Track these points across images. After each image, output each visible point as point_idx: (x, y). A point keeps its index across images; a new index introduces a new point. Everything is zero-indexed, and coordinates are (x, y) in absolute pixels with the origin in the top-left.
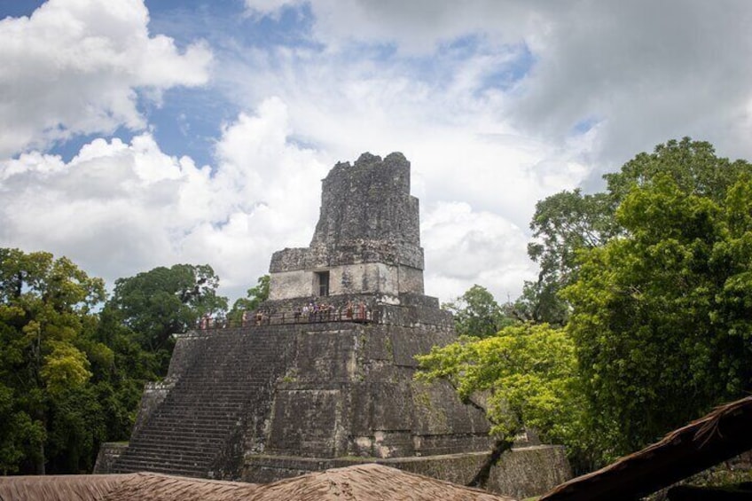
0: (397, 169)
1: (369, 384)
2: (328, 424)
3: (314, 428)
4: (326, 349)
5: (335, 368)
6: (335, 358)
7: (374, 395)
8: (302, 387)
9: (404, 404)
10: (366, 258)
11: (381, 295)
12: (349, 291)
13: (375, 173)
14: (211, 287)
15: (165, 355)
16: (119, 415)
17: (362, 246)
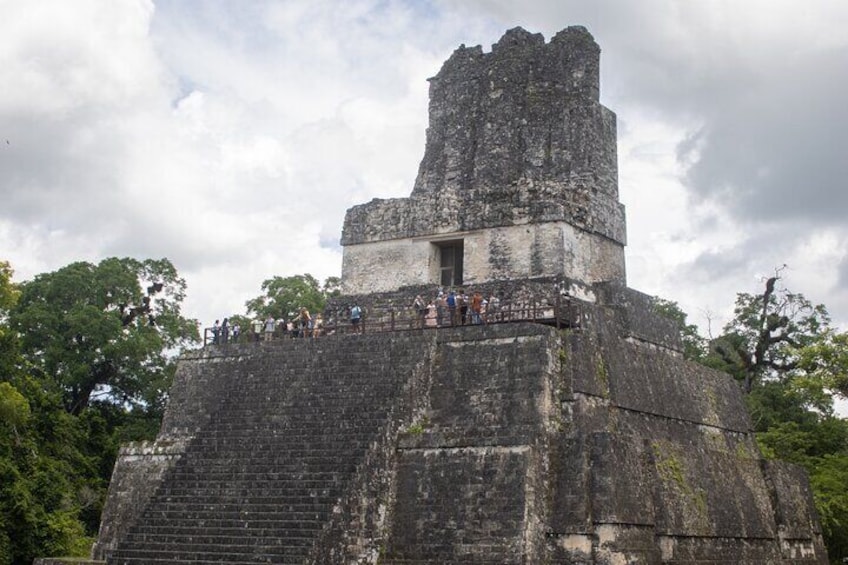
0: (578, 57)
1: (585, 436)
2: (511, 510)
3: (480, 517)
4: (491, 372)
5: (511, 408)
6: (511, 389)
7: (593, 457)
8: (452, 442)
9: (643, 476)
10: (537, 215)
11: (568, 283)
12: (502, 275)
13: (536, 64)
14: (170, 299)
15: (95, 418)
16: (32, 517)
17: (530, 191)
